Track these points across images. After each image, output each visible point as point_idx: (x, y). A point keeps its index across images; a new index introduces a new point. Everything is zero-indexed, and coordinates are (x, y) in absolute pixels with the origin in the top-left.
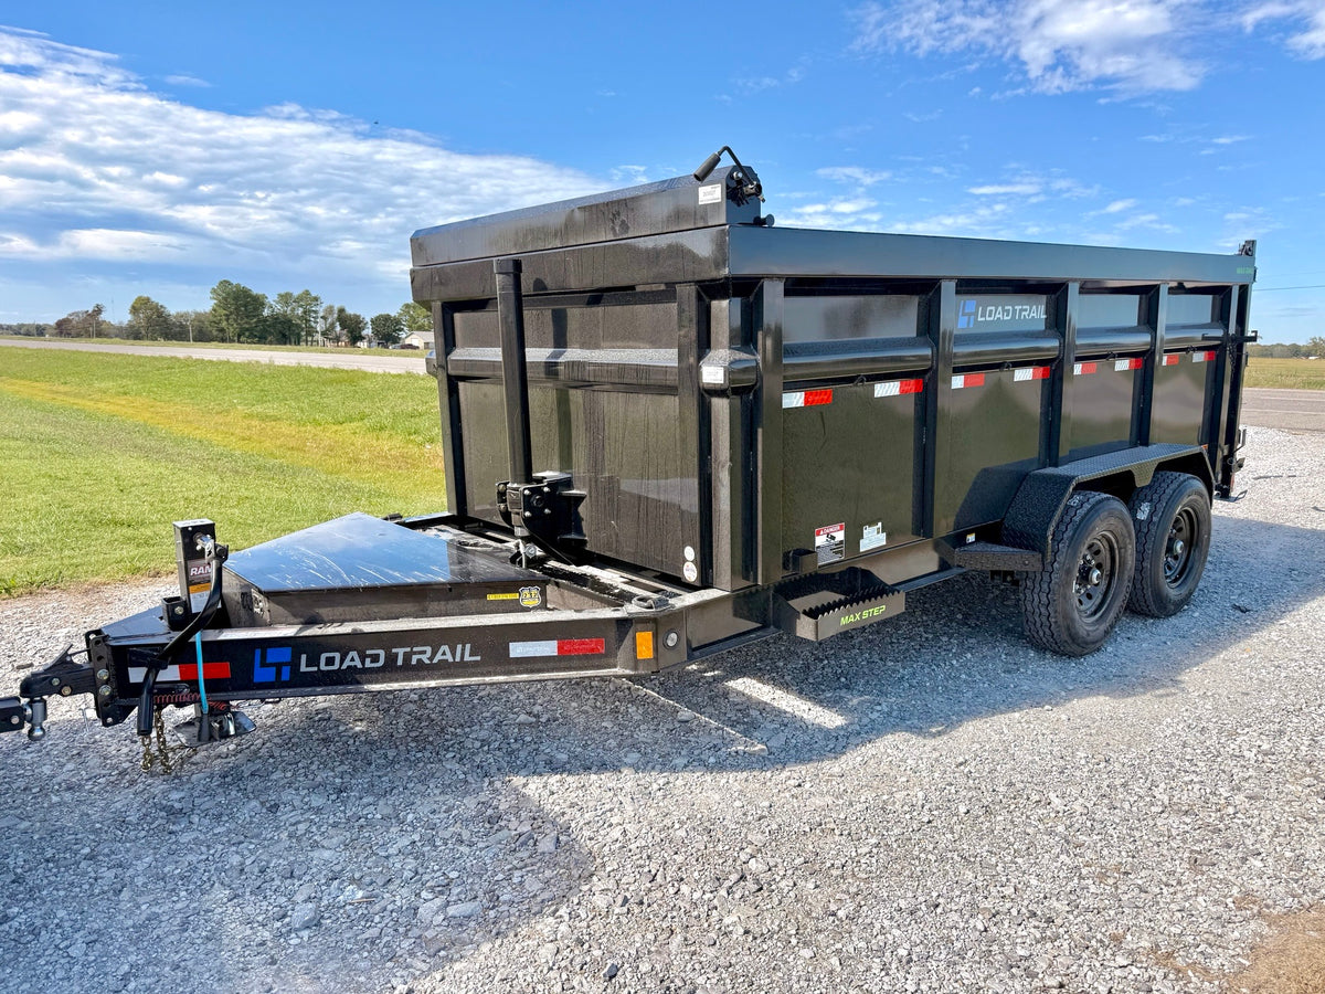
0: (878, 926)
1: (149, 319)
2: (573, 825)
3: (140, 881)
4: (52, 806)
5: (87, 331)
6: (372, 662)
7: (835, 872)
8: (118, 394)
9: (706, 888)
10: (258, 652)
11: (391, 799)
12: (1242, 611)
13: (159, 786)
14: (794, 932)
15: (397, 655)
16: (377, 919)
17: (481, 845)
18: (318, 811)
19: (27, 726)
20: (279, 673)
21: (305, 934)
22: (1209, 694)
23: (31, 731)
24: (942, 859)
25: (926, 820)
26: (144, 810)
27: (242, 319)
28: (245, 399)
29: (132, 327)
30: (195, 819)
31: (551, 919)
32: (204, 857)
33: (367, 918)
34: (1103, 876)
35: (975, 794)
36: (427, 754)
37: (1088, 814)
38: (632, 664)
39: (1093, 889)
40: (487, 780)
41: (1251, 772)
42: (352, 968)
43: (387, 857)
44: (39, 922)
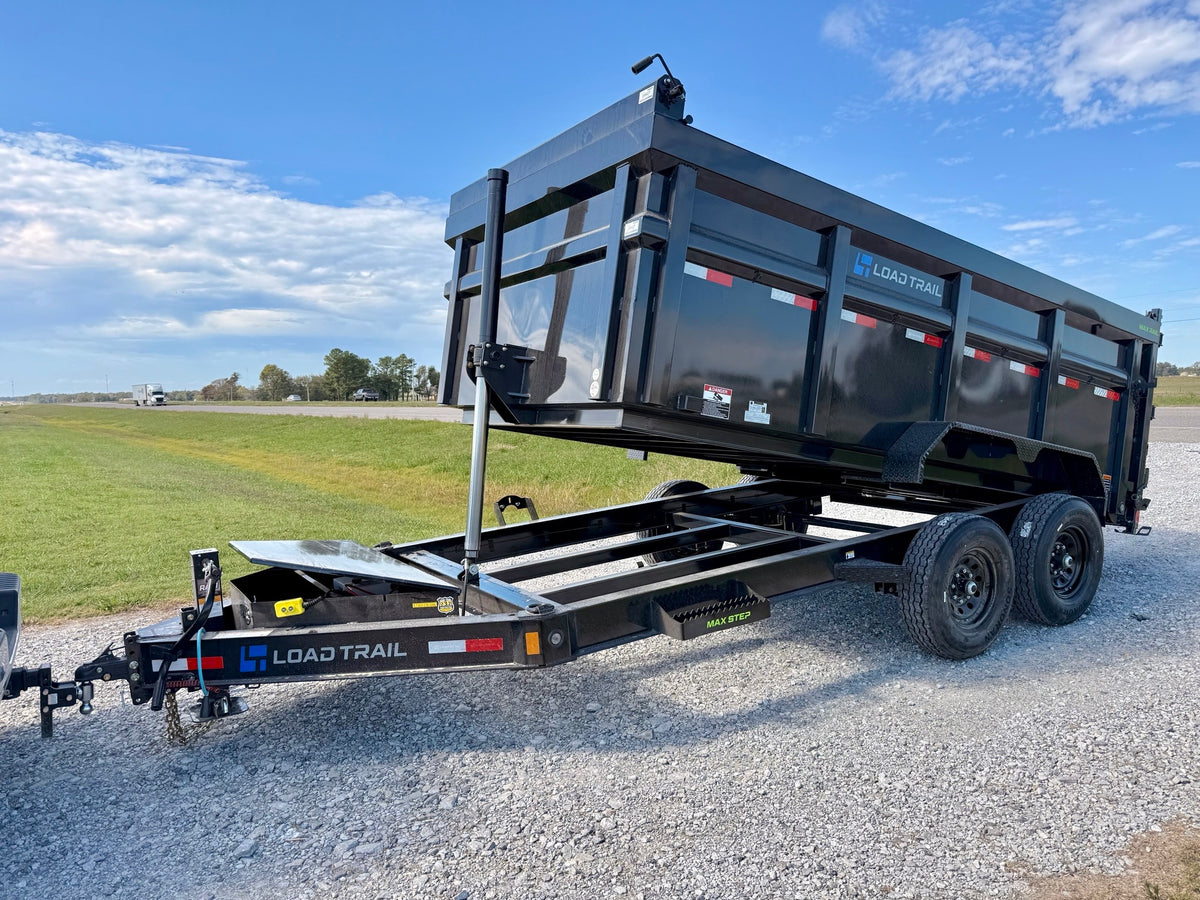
0: (686, 871)
1: (275, 383)
2: (472, 790)
3: (144, 820)
4: (98, 766)
5: (226, 395)
6: (325, 657)
7: (669, 831)
8: (240, 447)
9: (559, 839)
10: (243, 648)
11: (341, 766)
12: (1138, 620)
13: (177, 752)
14: (616, 874)
15: (344, 651)
16: (303, 852)
17: (397, 802)
18: (286, 774)
19: (79, 703)
20: (258, 665)
21: (248, 861)
22: (1069, 693)
23: (82, 708)
24: (763, 823)
25: (762, 792)
26: (160, 771)
27: (350, 380)
28: (341, 449)
29: (261, 390)
30: (195, 778)
31: (431, 858)
32: (193, 805)
33: (297, 852)
34: (896, 842)
35: (815, 773)
36: (379, 734)
37: (907, 792)
38: (523, 659)
39: (884, 850)
40: (417, 754)
41: (1077, 760)
42: (275, 887)
43: (324, 809)
44: (68, 846)
